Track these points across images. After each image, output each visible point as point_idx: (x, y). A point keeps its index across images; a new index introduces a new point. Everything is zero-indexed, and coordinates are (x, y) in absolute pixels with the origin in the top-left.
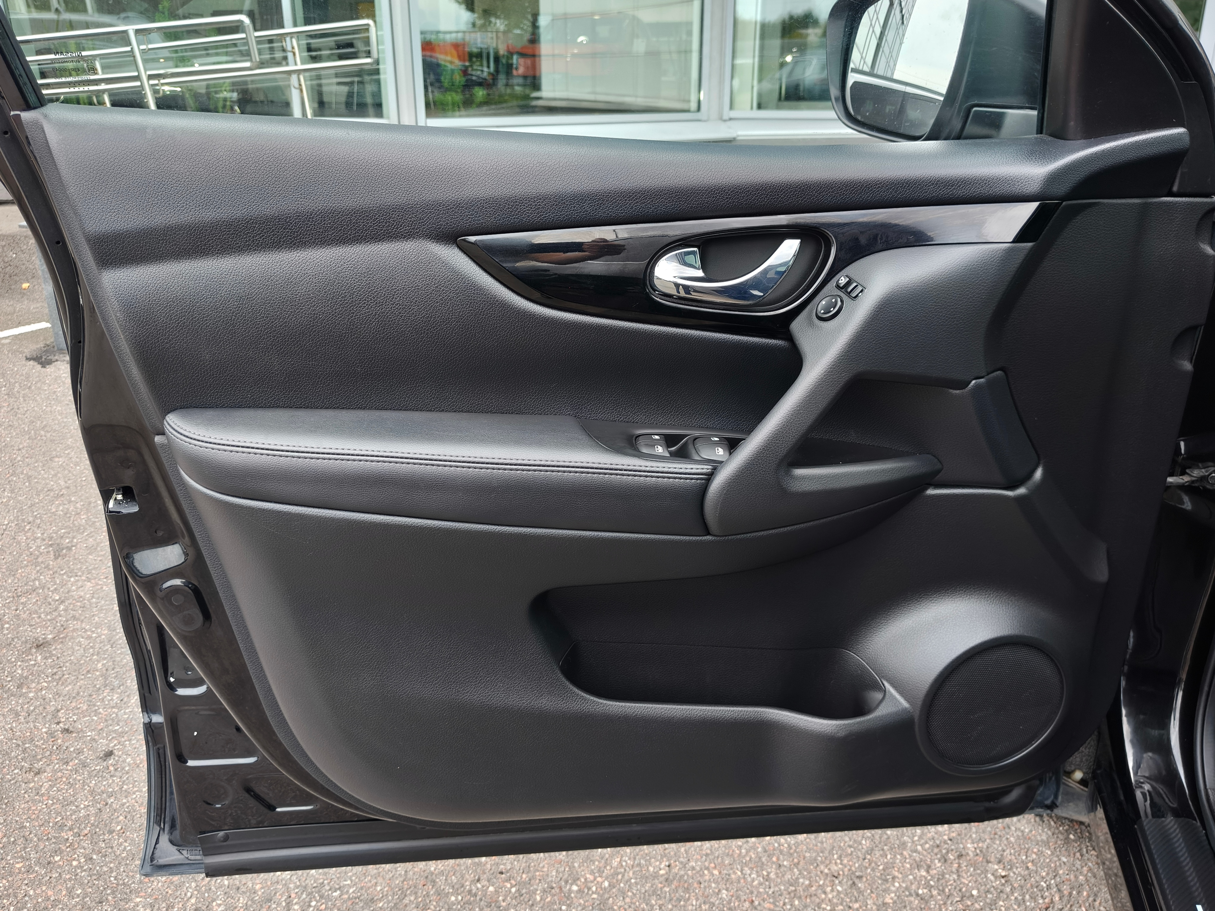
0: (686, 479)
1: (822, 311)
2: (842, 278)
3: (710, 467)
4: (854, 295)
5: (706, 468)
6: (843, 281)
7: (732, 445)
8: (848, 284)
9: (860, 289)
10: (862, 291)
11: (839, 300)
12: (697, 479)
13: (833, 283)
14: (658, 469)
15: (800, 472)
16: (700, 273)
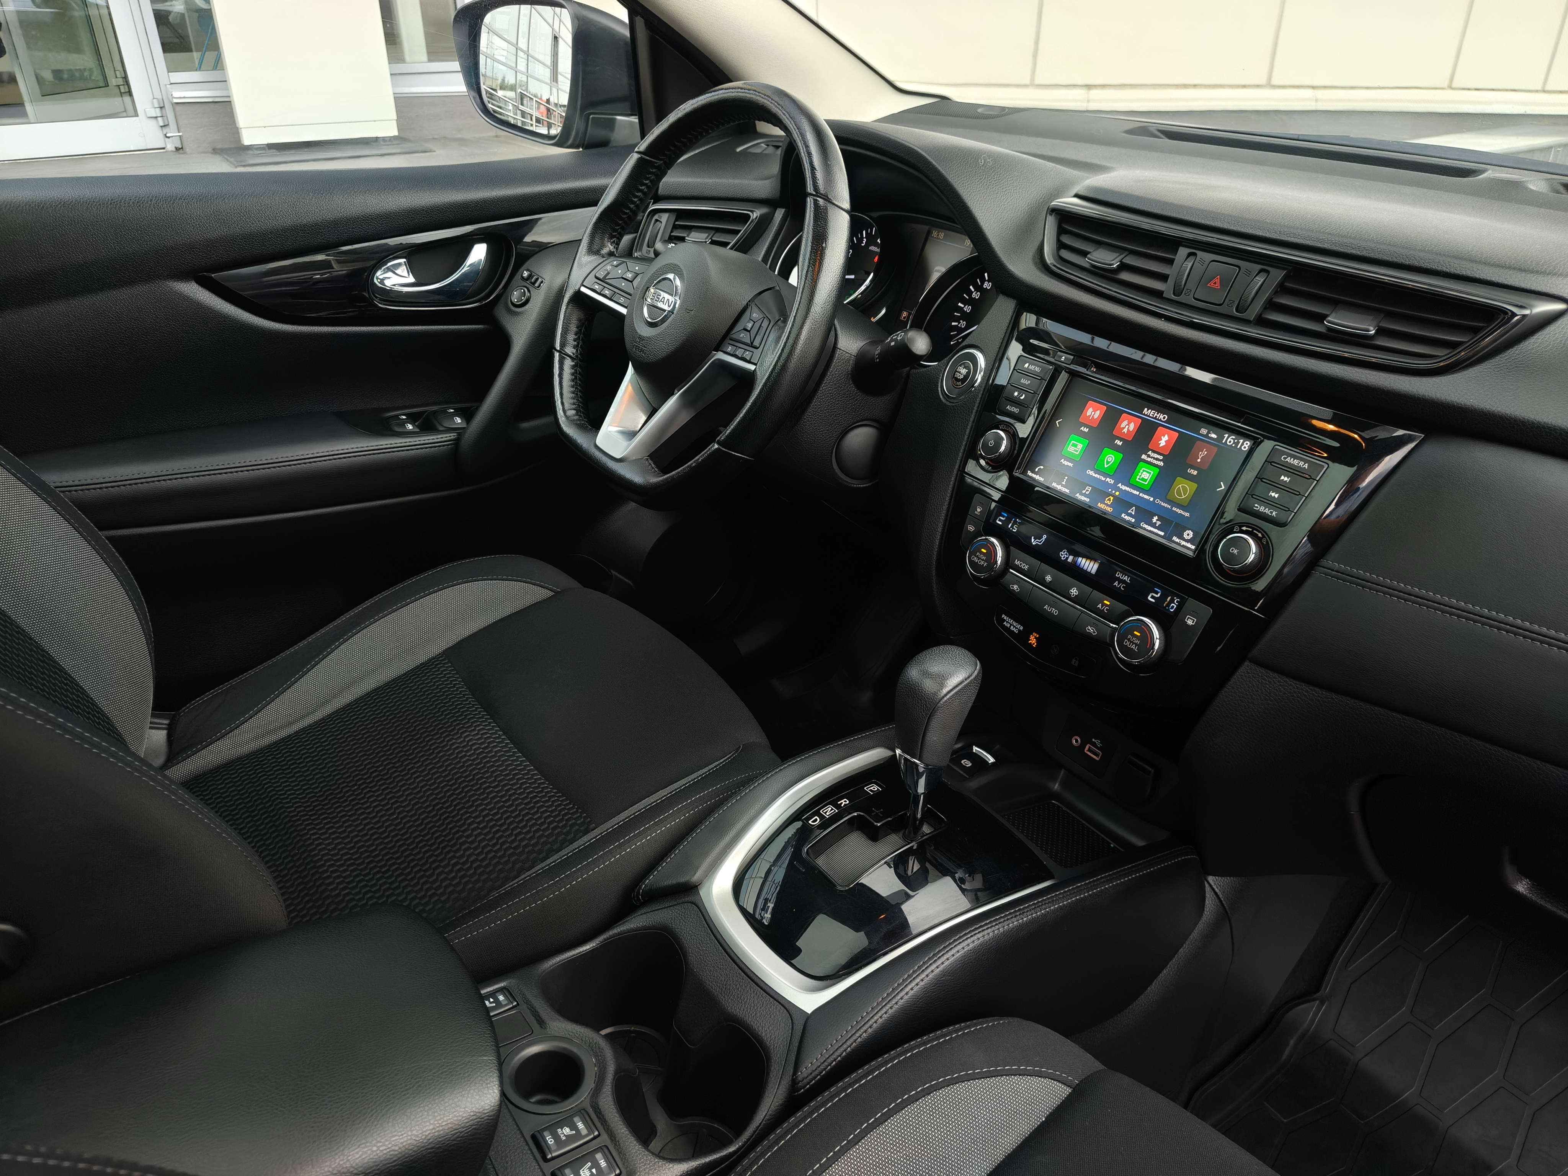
0: (440, 446)
1: (516, 300)
2: (525, 272)
3: (455, 434)
4: (537, 285)
5: (452, 436)
6: (526, 274)
7: (468, 416)
8: (530, 276)
9: (540, 280)
10: (542, 282)
11: (526, 290)
12: (448, 445)
13: (517, 277)
14: (415, 443)
15: (525, 425)
16: (411, 279)
